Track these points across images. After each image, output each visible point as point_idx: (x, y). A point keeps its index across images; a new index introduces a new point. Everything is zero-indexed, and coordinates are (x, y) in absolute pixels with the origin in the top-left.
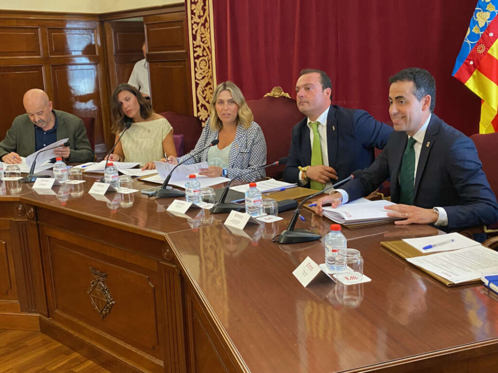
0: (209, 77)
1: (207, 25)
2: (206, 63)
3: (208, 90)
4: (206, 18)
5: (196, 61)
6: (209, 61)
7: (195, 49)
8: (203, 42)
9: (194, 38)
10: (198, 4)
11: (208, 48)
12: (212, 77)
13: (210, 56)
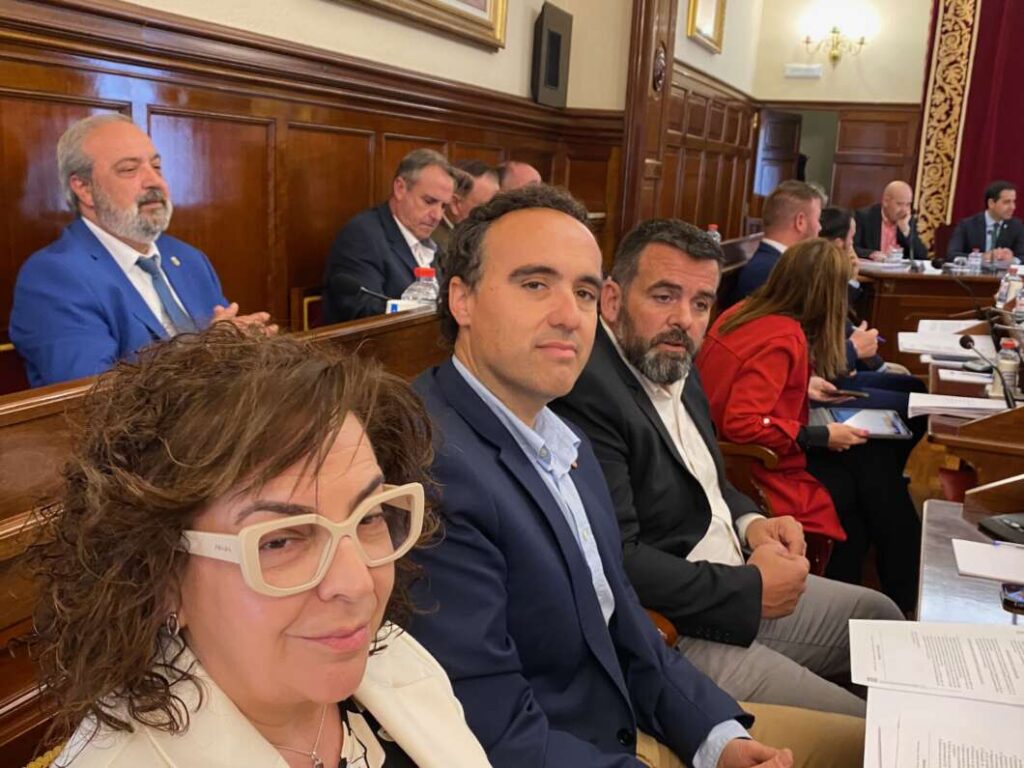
1: (949, 131)
4: (951, 123)
5: (926, 166)
6: (943, 168)
7: (926, 155)
8: (939, 148)
9: (928, 142)
10: (939, 109)
11: (948, 157)
13: (947, 163)
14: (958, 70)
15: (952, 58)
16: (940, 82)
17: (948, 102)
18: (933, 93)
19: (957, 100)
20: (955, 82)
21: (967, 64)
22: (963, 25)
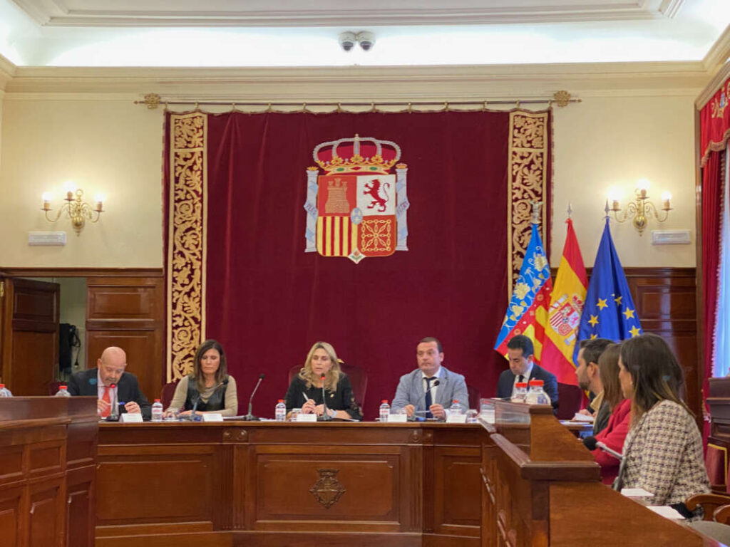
0: (191, 348)
3: (186, 364)
4: (194, 286)
5: (175, 331)
6: (192, 332)
7: (174, 319)
8: (185, 312)
9: (174, 306)
10: (181, 272)
13: (196, 326)
14: (195, 237)
15: (188, 225)
16: (179, 248)
17: (189, 266)
18: (174, 259)
19: (197, 265)
20: (193, 247)
21: (202, 230)
22: (194, 194)
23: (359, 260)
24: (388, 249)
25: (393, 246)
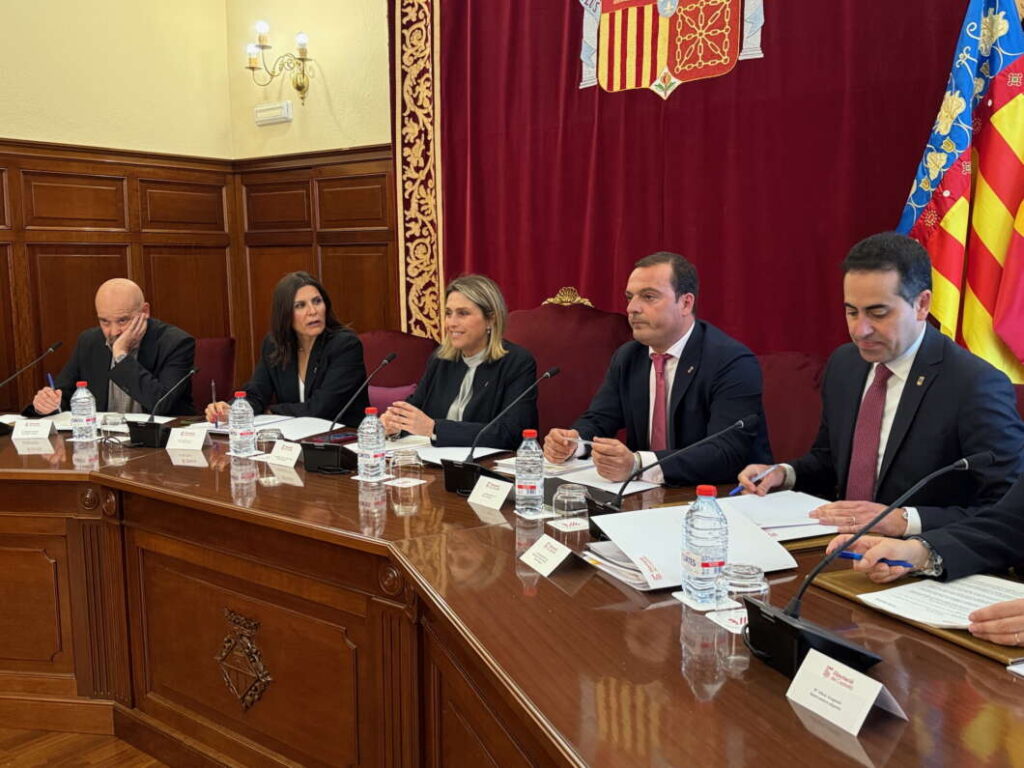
0: (431, 273)
1: (430, 183)
2: (427, 248)
3: (428, 296)
4: (429, 171)
5: (409, 244)
6: (432, 245)
7: (407, 225)
8: (423, 213)
9: (407, 205)
10: (416, 146)
11: (432, 222)
12: (435, 273)
13: (435, 236)
14: (427, 84)
15: (421, 64)
16: (410, 106)
18: (403, 125)
20: (426, 103)
23: (669, 92)
24: (725, 59)
25: (733, 53)
